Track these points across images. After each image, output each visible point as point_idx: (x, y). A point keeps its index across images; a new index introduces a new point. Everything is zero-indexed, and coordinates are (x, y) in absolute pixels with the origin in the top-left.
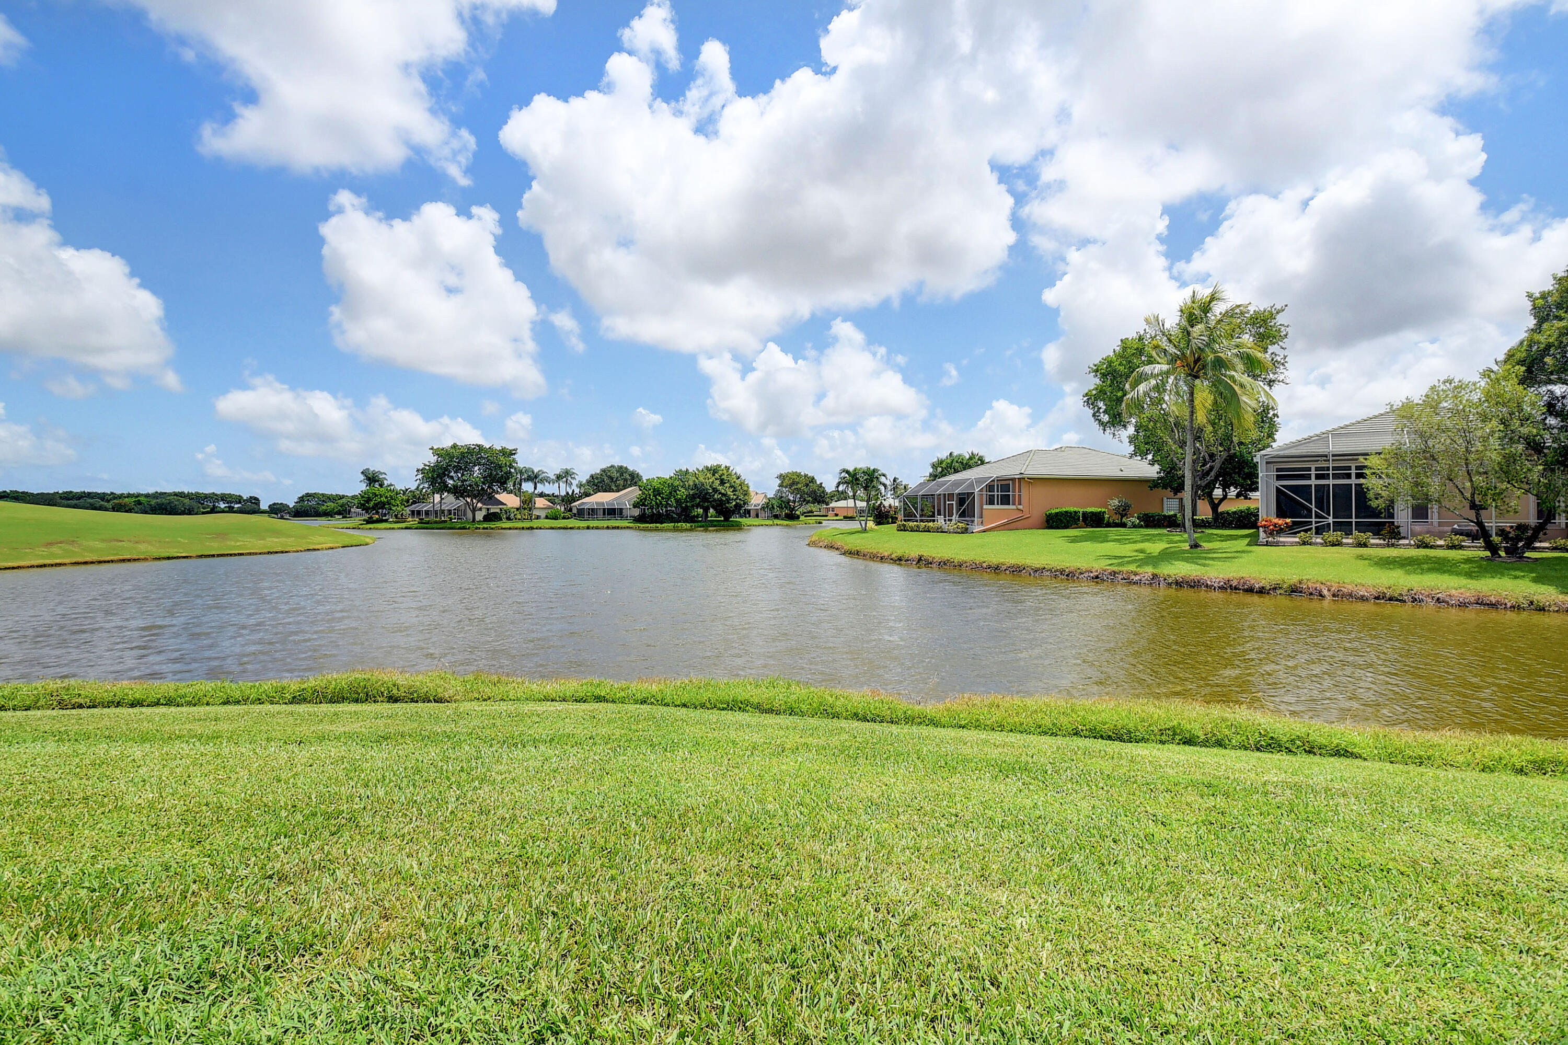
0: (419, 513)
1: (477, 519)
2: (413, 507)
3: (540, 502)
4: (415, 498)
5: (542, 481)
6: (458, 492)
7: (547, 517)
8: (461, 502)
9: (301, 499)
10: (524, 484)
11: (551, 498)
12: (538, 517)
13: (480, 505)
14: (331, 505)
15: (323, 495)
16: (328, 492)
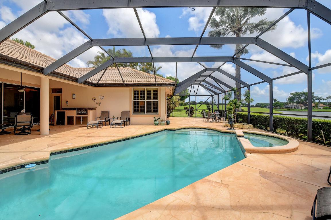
0: (287, 107)
1: (302, 109)
2: (285, 106)
3: (321, 105)
4: (286, 104)
5: (321, 99)
6: (297, 103)
7: (323, 109)
8: (298, 105)
9: (257, 104)
10: (316, 100)
11: (324, 104)
12: (320, 109)
13: (303, 106)
14: (263, 105)
15: (261, 103)
16: (262, 103)
